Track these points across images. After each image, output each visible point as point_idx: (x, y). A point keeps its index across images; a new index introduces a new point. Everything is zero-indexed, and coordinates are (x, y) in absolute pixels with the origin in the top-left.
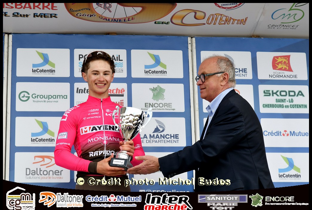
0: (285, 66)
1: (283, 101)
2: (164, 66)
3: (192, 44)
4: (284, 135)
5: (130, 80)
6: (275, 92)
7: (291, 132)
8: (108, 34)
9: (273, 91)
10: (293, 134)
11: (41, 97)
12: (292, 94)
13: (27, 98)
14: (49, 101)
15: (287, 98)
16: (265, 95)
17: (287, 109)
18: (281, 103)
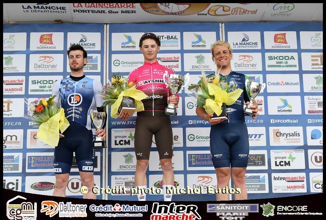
0: (283, 41)
1: (281, 63)
2: (204, 42)
3: (222, 27)
4: (281, 84)
5: (182, 51)
6: (275, 57)
7: (286, 83)
8: (169, 22)
9: (274, 57)
10: (287, 84)
11: (127, 63)
12: (287, 58)
13: (119, 64)
14: (132, 65)
15: (284, 61)
16: (269, 59)
17: (283, 68)
18: (280, 64)
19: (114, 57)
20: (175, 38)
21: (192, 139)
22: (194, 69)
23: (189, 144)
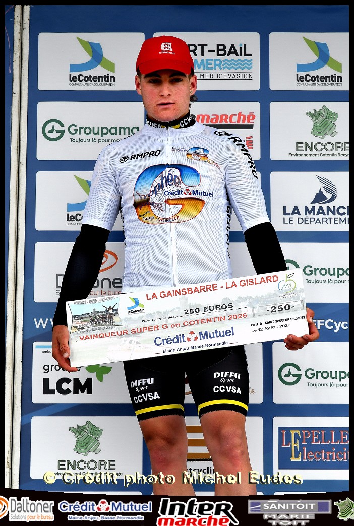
5: (266, 96)
11: (88, 131)
13: (60, 133)
14: (102, 138)
19: (46, 110)
20: (244, 51)
21: (293, 379)
22: (304, 152)
23: (283, 395)
